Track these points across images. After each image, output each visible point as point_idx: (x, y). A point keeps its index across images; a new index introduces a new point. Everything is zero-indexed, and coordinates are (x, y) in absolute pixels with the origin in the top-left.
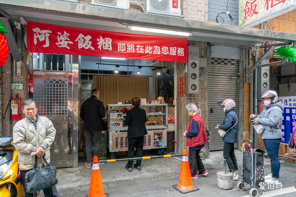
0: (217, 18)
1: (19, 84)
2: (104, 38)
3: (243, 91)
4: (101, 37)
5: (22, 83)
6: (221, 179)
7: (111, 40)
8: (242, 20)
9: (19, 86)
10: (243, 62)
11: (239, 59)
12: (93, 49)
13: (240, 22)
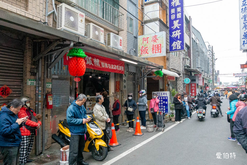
0: (130, 51)
1: (49, 84)
2: (96, 59)
3: (137, 89)
4: (95, 58)
5: (51, 84)
6: (150, 128)
7: (99, 60)
8: (139, 54)
9: (49, 85)
10: (137, 74)
11: (136, 72)
12: (93, 65)
13: (139, 55)
